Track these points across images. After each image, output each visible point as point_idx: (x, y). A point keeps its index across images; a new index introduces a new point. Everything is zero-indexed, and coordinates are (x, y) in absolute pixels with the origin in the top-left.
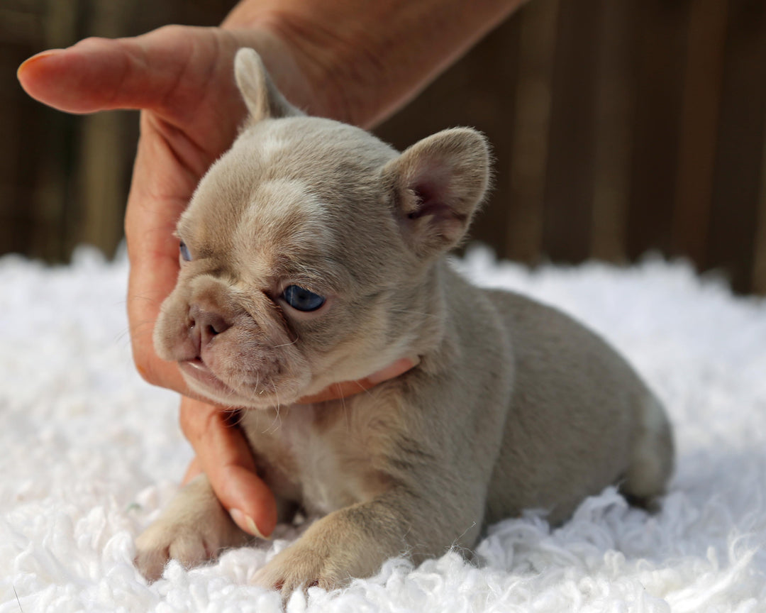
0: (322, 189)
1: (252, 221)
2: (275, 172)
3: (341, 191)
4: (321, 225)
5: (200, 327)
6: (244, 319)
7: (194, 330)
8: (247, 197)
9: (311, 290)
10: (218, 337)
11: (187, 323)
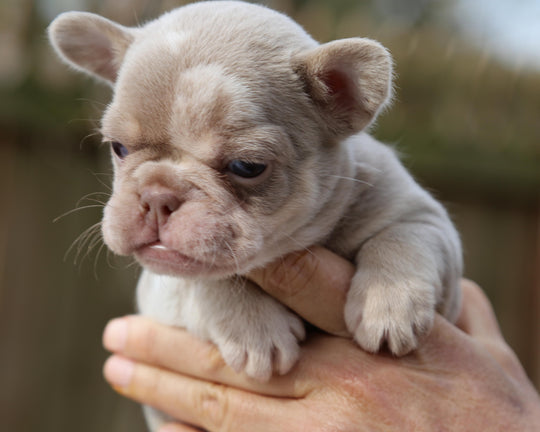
0: (238, 69)
1: (184, 112)
2: (190, 61)
3: (257, 69)
4: (247, 102)
5: (155, 210)
6: (196, 192)
7: (151, 215)
8: (171, 89)
9: (257, 162)
10: (173, 215)
11: (142, 209)
